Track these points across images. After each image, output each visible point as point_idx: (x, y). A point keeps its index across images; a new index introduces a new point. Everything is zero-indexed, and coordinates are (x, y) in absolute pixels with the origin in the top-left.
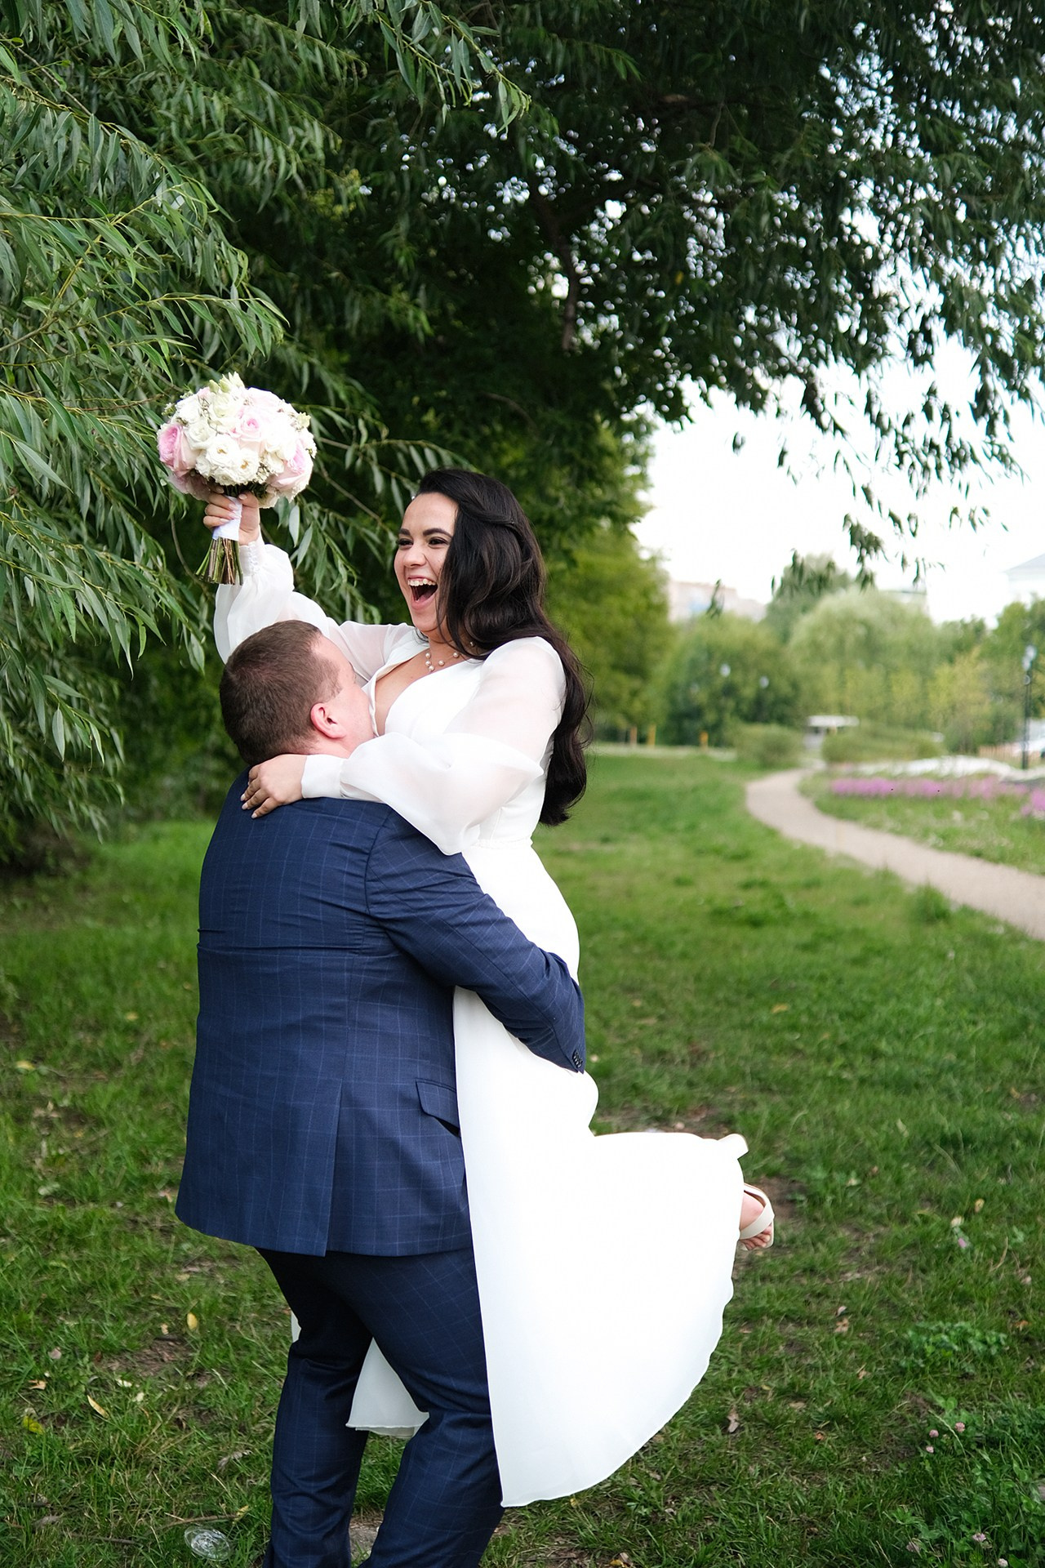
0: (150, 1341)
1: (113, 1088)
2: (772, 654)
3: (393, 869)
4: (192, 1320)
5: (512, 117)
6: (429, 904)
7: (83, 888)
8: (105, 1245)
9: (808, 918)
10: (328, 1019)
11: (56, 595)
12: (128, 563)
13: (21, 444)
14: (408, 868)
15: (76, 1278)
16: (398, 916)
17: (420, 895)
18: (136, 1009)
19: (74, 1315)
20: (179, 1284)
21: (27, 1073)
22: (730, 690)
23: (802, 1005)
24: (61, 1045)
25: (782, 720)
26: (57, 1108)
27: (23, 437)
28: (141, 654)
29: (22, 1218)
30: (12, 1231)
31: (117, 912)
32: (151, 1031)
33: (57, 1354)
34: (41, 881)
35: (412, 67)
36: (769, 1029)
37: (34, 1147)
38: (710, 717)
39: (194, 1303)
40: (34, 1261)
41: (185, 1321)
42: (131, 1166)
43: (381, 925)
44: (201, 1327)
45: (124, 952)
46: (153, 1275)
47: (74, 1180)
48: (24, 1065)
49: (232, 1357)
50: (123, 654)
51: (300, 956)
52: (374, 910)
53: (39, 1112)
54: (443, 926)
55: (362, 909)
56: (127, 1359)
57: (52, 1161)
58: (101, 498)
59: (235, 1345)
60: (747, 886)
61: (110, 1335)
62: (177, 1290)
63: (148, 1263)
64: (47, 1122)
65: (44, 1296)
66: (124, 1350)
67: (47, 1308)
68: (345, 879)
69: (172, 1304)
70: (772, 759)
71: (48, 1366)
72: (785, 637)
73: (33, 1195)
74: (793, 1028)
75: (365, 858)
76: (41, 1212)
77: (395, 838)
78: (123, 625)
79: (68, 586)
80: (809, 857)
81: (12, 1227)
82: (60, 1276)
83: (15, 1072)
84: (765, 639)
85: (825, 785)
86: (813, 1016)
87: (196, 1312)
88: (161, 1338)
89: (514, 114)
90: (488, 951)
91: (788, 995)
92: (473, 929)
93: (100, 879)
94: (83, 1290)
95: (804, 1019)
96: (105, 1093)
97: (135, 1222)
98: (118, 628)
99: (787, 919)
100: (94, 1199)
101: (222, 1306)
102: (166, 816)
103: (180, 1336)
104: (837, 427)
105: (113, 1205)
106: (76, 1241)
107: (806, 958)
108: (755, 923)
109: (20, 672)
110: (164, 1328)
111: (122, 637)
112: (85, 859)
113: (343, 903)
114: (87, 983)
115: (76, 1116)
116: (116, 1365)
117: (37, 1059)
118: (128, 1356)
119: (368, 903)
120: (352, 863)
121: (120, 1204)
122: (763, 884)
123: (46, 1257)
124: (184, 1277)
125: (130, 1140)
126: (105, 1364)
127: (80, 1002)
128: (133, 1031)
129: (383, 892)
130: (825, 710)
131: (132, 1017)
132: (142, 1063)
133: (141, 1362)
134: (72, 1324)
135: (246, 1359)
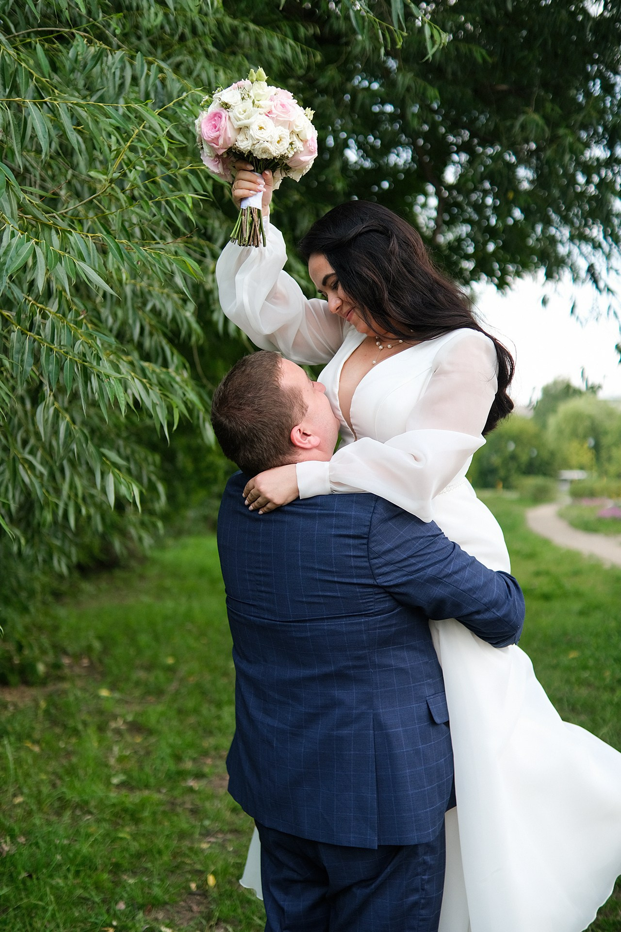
0: (184, 897)
1: (160, 708)
2: (538, 436)
3: (388, 546)
4: (211, 880)
5: (434, 49)
6: (420, 565)
7: (142, 577)
8: (155, 822)
9: (578, 594)
10: (355, 667)
11: (110, 383)
12: (164, 370)
13: (82, 264)
14: (398, 542)
15: (135, 846)
16: (400, 581)
17: (413, 561)
18: (174, 655)
19: (134, 873)
20: (202, 851)
21: (107, 699)
22: (513, 457)
23: (588, 652)
24: (127, 679)
25: (545, 474)
26: (125, 722)
27: (84, 260)
28: (175, 427)
29: (101, 801)
30: (95, 811)
31: (161, 592)
32: (183, 669)
33: (122, 906)
34: (118, 573)
35: (360, 22)
36: (569, 669)
37: (110, 749)
38: (502, 473)
39: (212, 868)
40: (107, 835)
41: (206, 880)
42: (171, 765)
43: (387, 590)
44: (217, 885)
45: (166, 618)
46: (186, 843)
47: (135, 774)
48: (104, 693)
49: (239, 911)
50: (162, 427)
51: (326, 625)
52: (380, 580)
53: (113, 725)
54: (435, 580)
55: (371, 581)
56: (168, 911)
57: (121, 759)
58: (147, 329)
59: (241, 902)
60: (538, 574)
61: (157, 891)
62: (201, 857)
63: (182, 835)
64: (118, 732)
65: (114, 860)
66: (166, 903)
67: (116, 869)
68: (353, 562)
69: (198, 867)
70: (540, 497)
71: (115, 916)
72: (544, 426)
73: (108, 783)
74: (585, 668)
75: (365, 541)
76: (113, 795)
77: (385, 521)
78: (161, 407)
79: (119, 376)
80: (572, 556)
81: (95, 807)
82: (124, 844)
83: (98, 697)
84: (532, 428)
85: (574, 513)
86: (597, 660)
87: (214, 873)
88: (191, 893)
89: (436, 47)
90: (470, 590)
91: (579, 646)
92: (456, 577)
93: (153, 572)
94: (139, 855)
95: (591, 662)
96: (154, 712)
97: (173, 804)
98: (158, 409)
99: (565, 595)
100: (147, 786)
101: (231, 870)
102: (190, 533)
103: (203, 891)
104: (609, 290)
105: (159, 791)
106: (136, 819)
107: (582, 621)
108: (547, 597)
109: (84, 446)
110: (193, 886)
111: (161, 415)
112: (144, 560)
113: (355, 581)
114: (144, 639)
115: (136, 727)
116: (161, 915)
117: (113, 687)
118: (168, 907)
119: (373, 576)
120: (355, 547)
121: (164, 791)
122: (547, 573)
123: (116, 830)
124: (204, 846)
125: (171, 746)
126: (153, 915)
127: (139, 651)
128: (171, 669)
129: (385, 565)
130: (570, 467)
131: (170, 661)
132: (177, 692)
133: (178, 912)
134: (131, 881)
135: (248, 913)
